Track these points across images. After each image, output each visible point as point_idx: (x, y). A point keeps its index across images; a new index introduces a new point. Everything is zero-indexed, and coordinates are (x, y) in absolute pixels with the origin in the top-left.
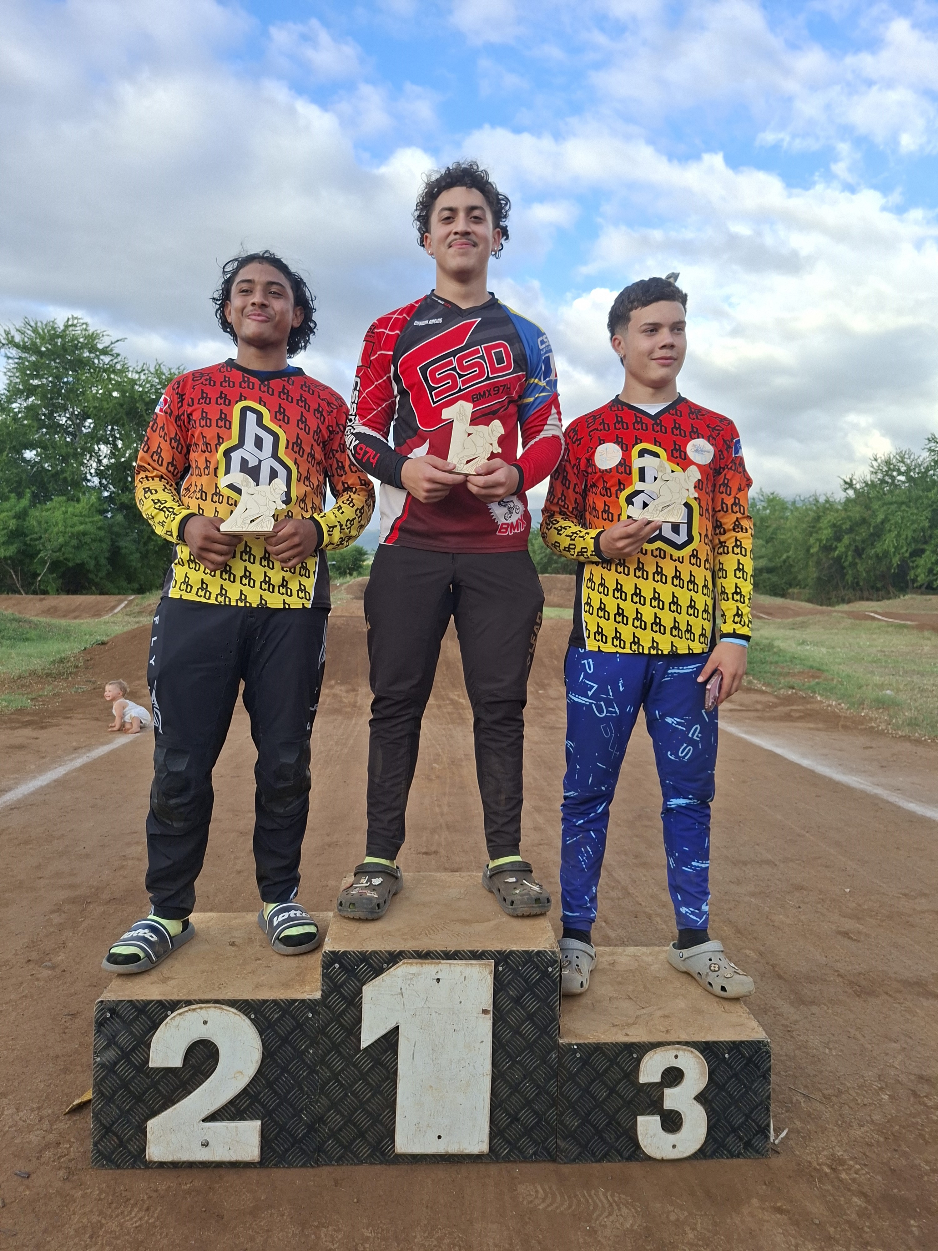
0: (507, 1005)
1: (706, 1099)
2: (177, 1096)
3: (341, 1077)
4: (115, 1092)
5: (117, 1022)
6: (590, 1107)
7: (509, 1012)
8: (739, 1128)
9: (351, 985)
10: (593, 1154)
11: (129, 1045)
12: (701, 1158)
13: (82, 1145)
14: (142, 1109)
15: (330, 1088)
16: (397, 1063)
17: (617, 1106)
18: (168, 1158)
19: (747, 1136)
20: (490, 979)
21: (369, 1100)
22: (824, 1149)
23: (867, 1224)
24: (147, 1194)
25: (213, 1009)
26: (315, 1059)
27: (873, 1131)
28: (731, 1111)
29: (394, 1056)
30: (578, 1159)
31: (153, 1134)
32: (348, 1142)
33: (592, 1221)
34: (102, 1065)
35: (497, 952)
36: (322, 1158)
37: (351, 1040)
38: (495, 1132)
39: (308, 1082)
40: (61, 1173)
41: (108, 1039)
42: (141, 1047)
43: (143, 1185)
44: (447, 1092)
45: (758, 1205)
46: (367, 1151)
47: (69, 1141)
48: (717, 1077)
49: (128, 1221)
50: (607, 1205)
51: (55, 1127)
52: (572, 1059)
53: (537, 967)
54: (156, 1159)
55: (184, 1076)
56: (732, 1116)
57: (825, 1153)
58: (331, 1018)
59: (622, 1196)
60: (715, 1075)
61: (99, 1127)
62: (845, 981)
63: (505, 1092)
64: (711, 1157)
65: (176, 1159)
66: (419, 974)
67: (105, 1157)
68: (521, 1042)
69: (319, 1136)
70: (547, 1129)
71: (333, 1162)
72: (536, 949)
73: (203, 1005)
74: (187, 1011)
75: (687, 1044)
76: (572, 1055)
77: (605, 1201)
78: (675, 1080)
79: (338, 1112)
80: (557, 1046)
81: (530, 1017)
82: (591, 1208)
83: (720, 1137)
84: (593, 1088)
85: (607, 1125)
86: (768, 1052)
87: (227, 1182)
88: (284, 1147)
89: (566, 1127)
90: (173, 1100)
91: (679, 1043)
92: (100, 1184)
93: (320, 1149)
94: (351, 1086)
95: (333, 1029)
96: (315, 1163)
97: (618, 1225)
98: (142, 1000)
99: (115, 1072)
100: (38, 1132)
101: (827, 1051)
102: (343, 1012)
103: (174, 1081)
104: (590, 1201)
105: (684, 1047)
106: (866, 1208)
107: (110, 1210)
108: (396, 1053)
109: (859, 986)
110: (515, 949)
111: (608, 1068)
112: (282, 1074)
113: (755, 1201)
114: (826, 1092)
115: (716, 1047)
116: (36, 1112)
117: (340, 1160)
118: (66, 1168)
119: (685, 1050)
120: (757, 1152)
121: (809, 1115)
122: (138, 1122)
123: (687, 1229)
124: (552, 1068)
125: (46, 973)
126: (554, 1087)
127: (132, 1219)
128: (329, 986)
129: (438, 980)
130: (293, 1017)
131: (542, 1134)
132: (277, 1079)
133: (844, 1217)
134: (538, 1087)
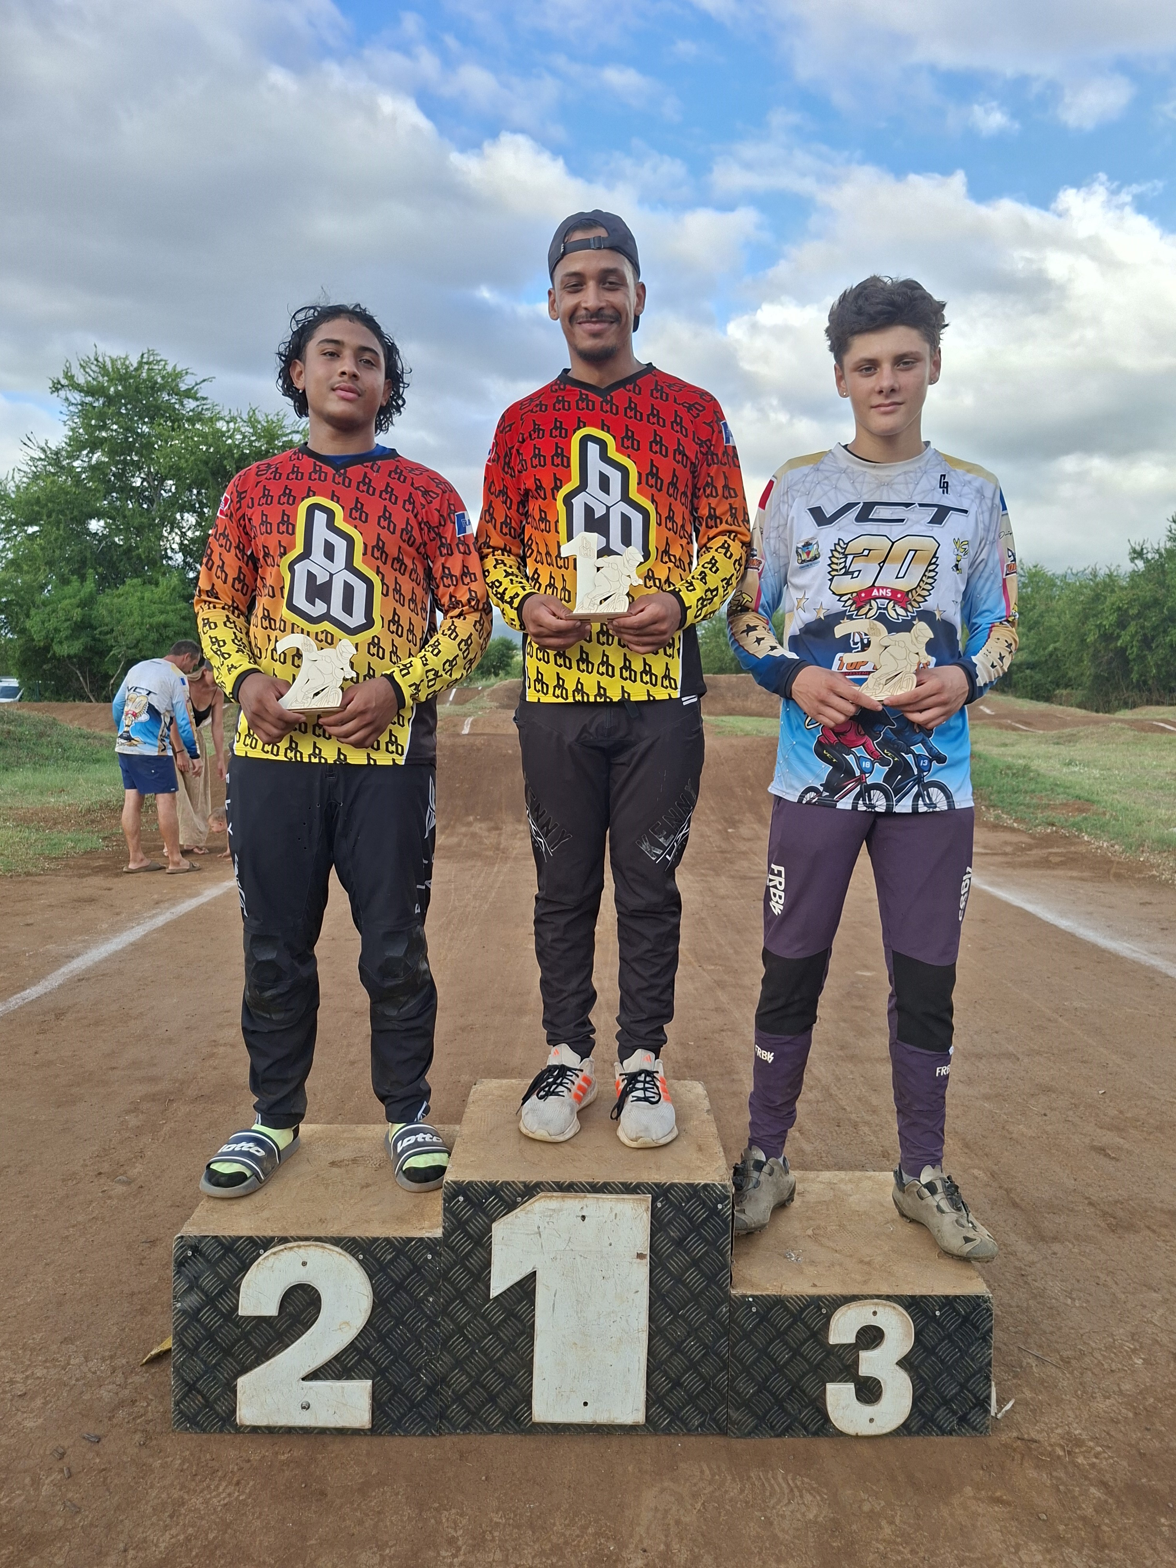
0: (667, 1248)
1: (911, 1364)
2: (270, 1351)
3: (468, 1331)
4: (199, 1344)
5: (201, 1264)
6: (768, 1371)
7: (670, 1256)
8: (951, 1400)
9: (478, 1222)
10: (772, 1428)
11: (215, 1288)
12: (904, 1435)
13: (161, 1403)
14: (231, 1364)
15: (454, 1342)
16: (534, 1316)
17: (801, 1370)
18: (263, 1422)
19: (962, 1411)
20: (646, 1217)
21: (500, 1359)
22: (1058, 1426)
23: (1107, 1521)
24: (237, 1464)
25: (314, 1248)
26: (435, 1309)
27: (1121, 1404)
28: (943, 1379)
29: (530, 1306)
30: (753, 1432)
31: (244, 1393)
32: (475, 1407)
33: (769, 1511)
34: (184, 1312)
35: (655, 1184)
36: (444, 1425)
37: (478, 1286)
38: (652, 1399)
39: (427, 1336)
40: (138, 1437)
41: (189, 1282)
42: (229, 1292)
43: (233, 1453)
44: (594, 1350)
45: (971, 1494)
46: (498, 1419)
47: (146, 1398)
48: (925, 1338)
49: (215, 1497)
50: (786, 1491)
51: (130, 1381)
52: (746, 1315)
53: (704, 1203)
54: (248, 1424)
55: (280, 1327)
56: (943, 1385)
57: (1059, 1431)
58: (454, 1261)
59: (805, 1479)
60: (922, 1336)
61: (180, 1384)
62: (1098, 1212)
63: (665, 1352)
64: (918, 1433)
65: (272, 1423)
66: (561, 1210)
67: (188, 1419)
68: (684, 1292)
69: (441, 1400)
70: (715, 1396)
71: (458, 1431)
72: (703, 1182)
73: (302, 1243)
74: (282, 1250)
75: (888, 1298)
76: (746, 1309)
77: (784, 1485)
78: (873, 1342)
79: (464, 1371)
80: (728, 1298)
81: (695, 1263)
82: (768, 1494)
83: (928, 1410)
84: (773, 1349)
85: (790, 1393)
86: (988, 1310)
87: (332, 1453)
88: (399, 1412)
89: (738, 1394)
90: (268, 1354)
91: (879, 1297)
92: (182, 1452)
93: (442, 1415)
94: (479, 1342)
95: (457, 1273)
96: (437, 1431)
97: (799, 1516)
98: (230, 1236)
99: (198, 1321)
100: (110, 1387)
101: (1069, 1301)
102: (469, 1254)
103: (268, 1332)
104: (767, 1485)
105: (884, 1302)
106: (1106, 1502)
107: (194, 1484)
108: (532, 1303)
109: (1115, 1218)
110: (677, 1181)
111: (790, 1326)
112: (396, 1326)
113: (969, 1490)
114: (1065, 1354)
115: (924, 1303)
116: (108, 1362)
117: (466, 1428)
118: (143, 1431)
119: (885, 1305)
120: (974, 1429)
121: (1042, 1382)
122: (226, 1378)
123: (884, 1523)
124: (722, 1324)
125: (120, 1189)
126: (724, 1348)
127: (219, 1495)
128: (452, 1223)
129: (583, 1217)
130: (410, 1260)
131: (709, 1402)
132: (390, 1331)
133: (1078, 1512)
134: (706, 1346)
